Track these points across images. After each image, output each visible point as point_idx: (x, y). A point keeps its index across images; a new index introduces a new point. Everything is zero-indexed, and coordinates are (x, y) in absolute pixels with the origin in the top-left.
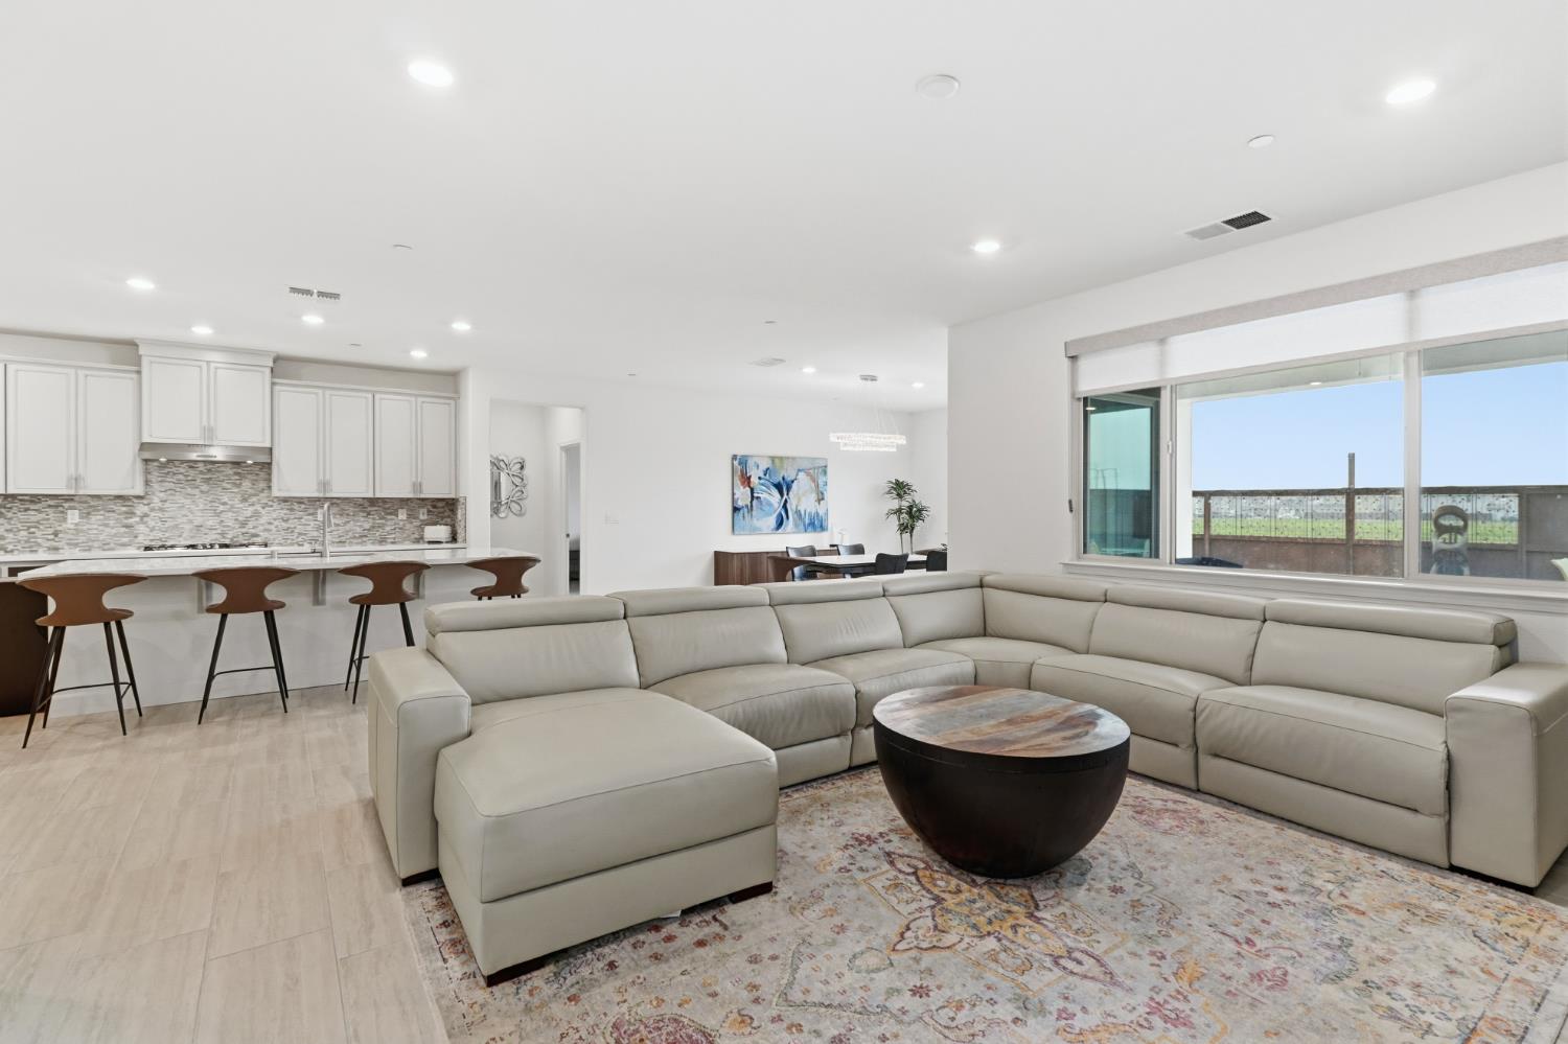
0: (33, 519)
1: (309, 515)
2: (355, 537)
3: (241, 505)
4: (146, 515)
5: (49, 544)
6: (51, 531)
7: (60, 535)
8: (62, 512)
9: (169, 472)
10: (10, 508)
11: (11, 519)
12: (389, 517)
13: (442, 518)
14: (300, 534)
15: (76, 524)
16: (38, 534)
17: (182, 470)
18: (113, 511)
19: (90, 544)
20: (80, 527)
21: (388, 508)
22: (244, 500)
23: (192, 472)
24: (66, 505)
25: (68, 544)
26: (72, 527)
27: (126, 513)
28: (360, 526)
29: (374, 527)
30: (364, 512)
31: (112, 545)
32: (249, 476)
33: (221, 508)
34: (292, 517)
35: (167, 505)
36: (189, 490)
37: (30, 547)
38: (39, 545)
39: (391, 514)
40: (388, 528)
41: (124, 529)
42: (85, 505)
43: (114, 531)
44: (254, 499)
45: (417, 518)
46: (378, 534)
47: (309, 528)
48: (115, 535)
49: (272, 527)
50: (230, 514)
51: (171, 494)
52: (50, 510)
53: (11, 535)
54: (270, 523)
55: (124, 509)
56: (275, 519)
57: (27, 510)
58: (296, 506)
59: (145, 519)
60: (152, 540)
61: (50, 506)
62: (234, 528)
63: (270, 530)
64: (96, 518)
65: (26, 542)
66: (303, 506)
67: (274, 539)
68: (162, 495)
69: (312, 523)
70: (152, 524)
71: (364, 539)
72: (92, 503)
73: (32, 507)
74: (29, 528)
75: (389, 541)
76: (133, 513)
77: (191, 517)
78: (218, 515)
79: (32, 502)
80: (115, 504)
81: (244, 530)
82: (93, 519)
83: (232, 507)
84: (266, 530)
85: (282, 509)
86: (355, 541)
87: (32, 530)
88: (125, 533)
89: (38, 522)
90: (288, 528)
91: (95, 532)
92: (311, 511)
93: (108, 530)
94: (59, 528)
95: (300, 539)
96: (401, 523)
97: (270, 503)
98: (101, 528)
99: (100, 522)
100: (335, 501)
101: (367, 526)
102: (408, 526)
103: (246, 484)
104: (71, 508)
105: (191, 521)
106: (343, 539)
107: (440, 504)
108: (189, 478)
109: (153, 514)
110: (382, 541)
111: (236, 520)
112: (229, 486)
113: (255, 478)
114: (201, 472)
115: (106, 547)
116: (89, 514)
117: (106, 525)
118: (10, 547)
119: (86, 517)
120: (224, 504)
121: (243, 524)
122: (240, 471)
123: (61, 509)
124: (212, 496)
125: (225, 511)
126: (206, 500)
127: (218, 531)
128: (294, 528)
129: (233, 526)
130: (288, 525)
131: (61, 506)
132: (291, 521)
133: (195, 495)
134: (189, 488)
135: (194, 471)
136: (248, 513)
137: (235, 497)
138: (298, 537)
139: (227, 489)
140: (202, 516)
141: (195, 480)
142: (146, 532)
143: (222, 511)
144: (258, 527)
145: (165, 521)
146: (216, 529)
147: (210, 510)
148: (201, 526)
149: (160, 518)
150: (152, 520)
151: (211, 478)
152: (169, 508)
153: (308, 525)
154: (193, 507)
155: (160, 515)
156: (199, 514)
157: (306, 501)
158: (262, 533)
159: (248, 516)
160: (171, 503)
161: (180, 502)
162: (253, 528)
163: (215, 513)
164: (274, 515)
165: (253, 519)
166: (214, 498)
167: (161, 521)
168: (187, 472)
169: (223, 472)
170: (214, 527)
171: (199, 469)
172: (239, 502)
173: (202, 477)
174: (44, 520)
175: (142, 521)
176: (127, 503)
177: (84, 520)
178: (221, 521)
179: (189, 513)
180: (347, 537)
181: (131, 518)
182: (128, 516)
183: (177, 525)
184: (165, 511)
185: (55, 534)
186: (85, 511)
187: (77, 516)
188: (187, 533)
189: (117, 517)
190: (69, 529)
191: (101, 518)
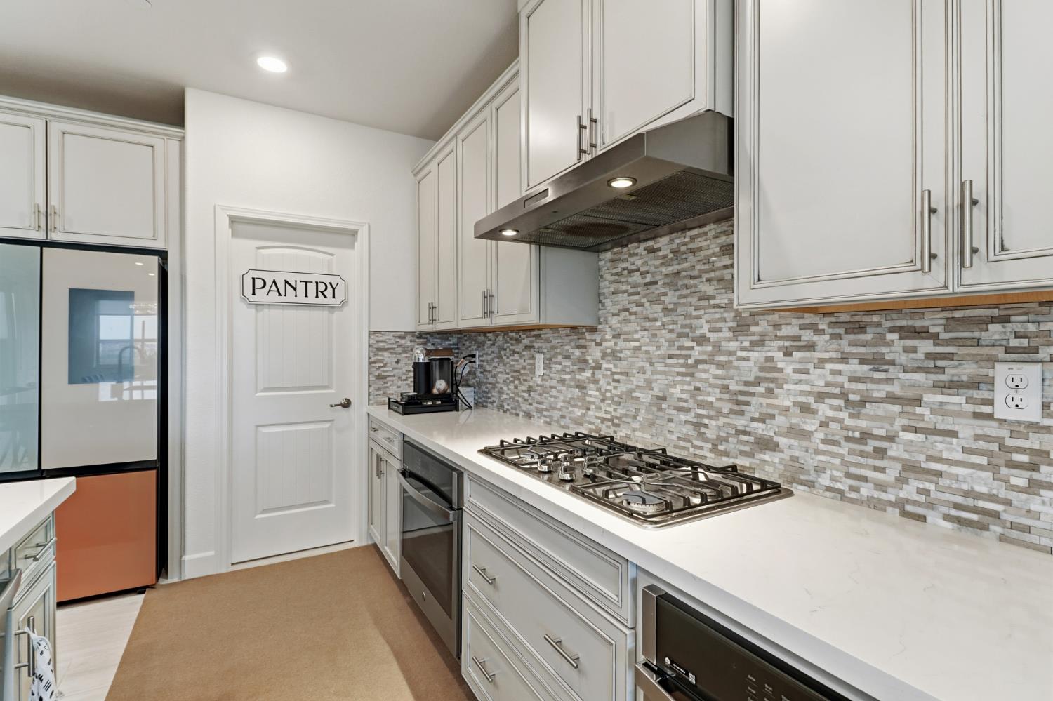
0: (517, 366)
1: (955, 386)
3: (733, 345)
6: (526, 387)
8: (533, 357)
11: (506, 365)
14: (911, 468)
15: (542, 378)
17: (639, 262)
20: (544, 383)
23: (649, 264)
24: (536, 344)
25: (537, 410)
26: (539, 381)
27: (580, 360)
33: (697, 352)
34: (880, 391)
35: (619, 344)
36: (648, 308)
41: (575, 392)
42: (548, 344)
43: (569, 394)
47: (951, 449)
48: (570, 402)
49: (810, 425)
50: (714, 370)
51: (626, 320)
53: (507, 388)
54: (805, 409)
55: (577, 353)
56: (821, 397)
57: (514, 352)
58: (895, 347)
59: (598, 374)
60: (604, 420)
61: (526, 347)
62: (720, 412)
63: (807, 435)
65: (513, 399)
66: (925, 346)
67: (819, 470)
68: (614, 321)
69: (967, 429)
70: (603, 383)
72: (553, 342)
73: (518, 348)
74: (515, 379)
76: (586, 361)
78: (690, 371)
79: (518, 341)
80: (570, 343)
81: (741, 423)
82: (554, 369)
83: (717, 348)
85: (844, 359)
87: (516, 383)
88: (578, 398)
89: (520, 372)
90: (865, 436)
91: (555, 393)
92: (967, 370)
93: (564, 390)
94: (531, 383)
95: (909, 491)
97: (807, 336)
98: (559, 387)
99: (558, 376)
104: (539, 349)
109: (604, 364)
111: (726, 388)
112: (708, 289)
114: (666, 262)
116: (550, 360)
117: (563, 382)
119: (549, 366)
120: (702, 340)
121: (739, 402)
123: (533, 350)
124: (681, 320)
125: (705, 362)
126: (671, 331)
127: (690, 417)
128: (891, 438)
129: (717, 404)
130: (863, 424)
131: (533, 347)
132: (870, 409)
133: (656, 320)
134: (647, 305)
135: (656, 258)
136: (749, 370)
137: (724, 320)
138: (901, 481)
139: (707, 298)
140: (664, 373)
141: (656, 283)
142: (598, 401)
143: (698, 362)
144: (773, 417)
145: (618, 381)
146: (688, 410)
147: (678, 357)
148: (664, 398)
149: (613, 374)
150: (604, 376)
151: (679, 272)
152: (621, 351)
153: (954, 434)
154: (652, 349)
155: (611, 366)
156: (660, 367)
157: (935, 322)
158: (782, 441)
159: (751, 379)
160: (626, 340)
161: (636, 336)
162: (761, 420)
163: (685, 365)
164: (820, 378)
165: (761, 390)
166: (683, 326)
167: (615, 381)
168: (646, 263)
169: (700, 249)
170: (685, 405)
171: (661, 254)
172: (730, 334)
173: (665, 270)
174: (523, 368)
175: (593, 378)
176: (581, 342)
177: (547, 372)
178: (696, 389)
179: (647, 365)
181: (584, 370)
182: (581, 366)
183: (631, 392)
184: (618, 359)
185: (529, 392)
186: (548, 356)
187: (542, 364)
188: (643, 411)
189: (572, 368)
190: (537, 384)
191: (559, 368)
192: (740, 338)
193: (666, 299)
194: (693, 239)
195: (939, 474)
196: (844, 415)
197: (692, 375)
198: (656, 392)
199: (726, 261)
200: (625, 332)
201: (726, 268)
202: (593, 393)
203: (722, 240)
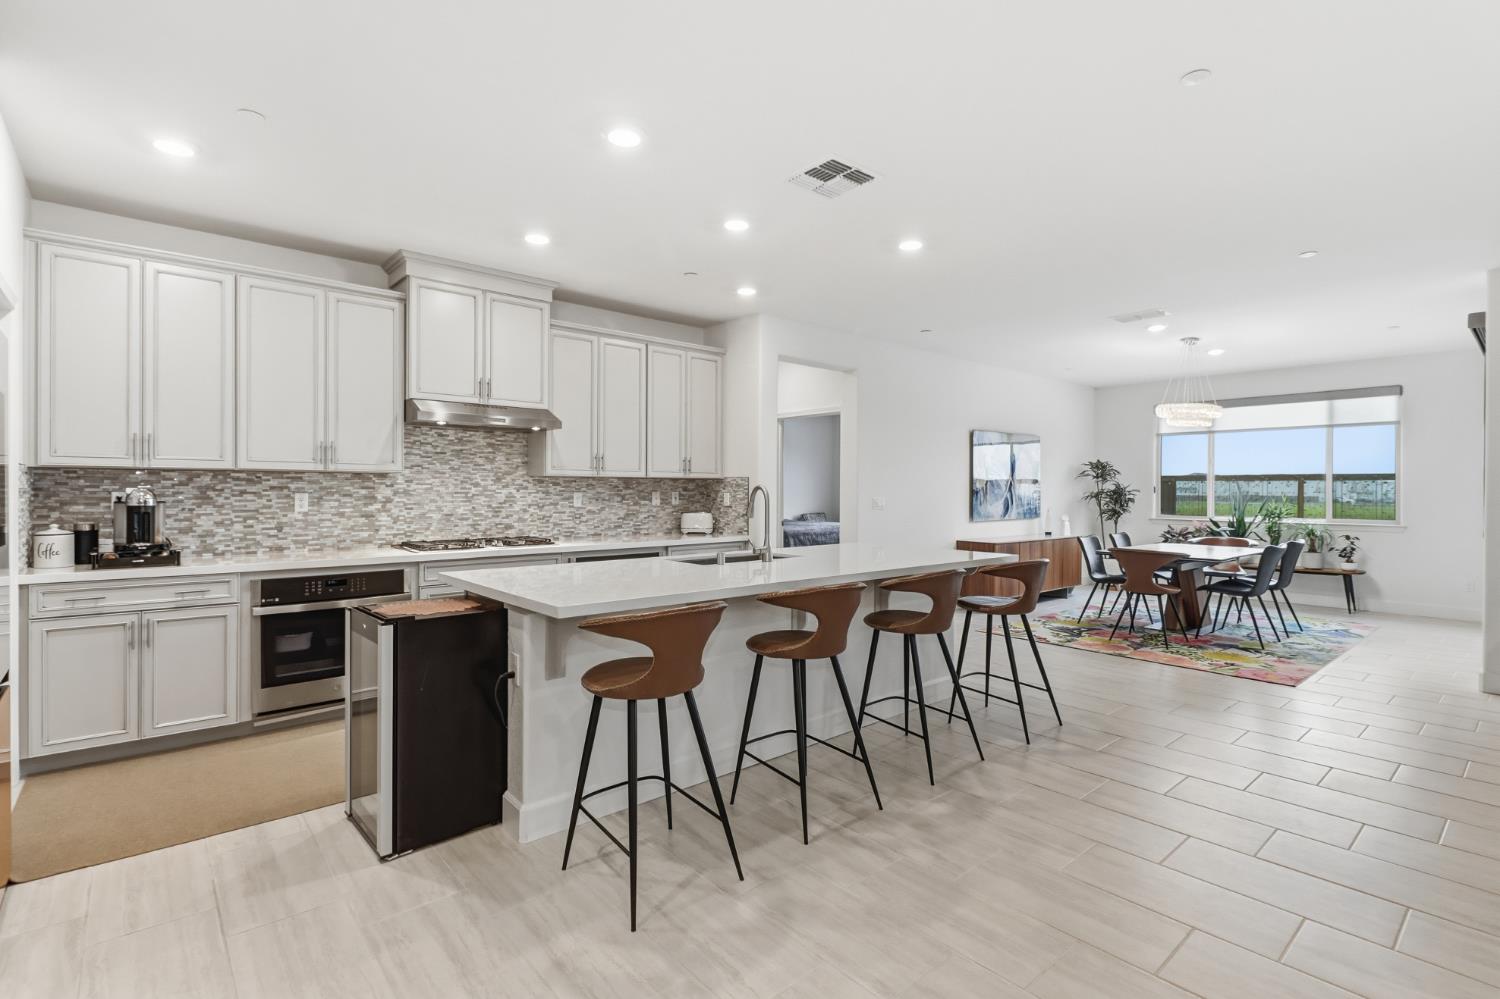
0: (251, 506)
1: (565, 499)
2: (609, 528)
3: (494, 487)
4: (388, 500)
5: (269, 542)
6: (273, 524)
7: (286, 529)
8: (288, 496)
9: (415, 442)
10: (222, 490)
11: (222, 506)
12: (643, 502)
13: (693, 503)
14: (555, 525)
15: (306, 514)
16: (258, 527)
17: (430, 440)
18: (350, 496)
19: (322, 541)
20: (309, 518)
21: (642, 491)
22: (498, 480)
23: (441, 442)
24: (293, 486)
25: (296, 542)
26: (300, 517)
27: (365, 497)
28: (615, 514)
29: (627, 515)
30: (618, 495)
32: (504, 449)
33: (473, 490)
34: (548, 502)
35: (413, 486)
36: (438, 466)
37: (248, 547)
38: (258, 544)
39: (644, 499)
40: (642, 516)
41: (363, 520)
42: (316, 486)
43: (351, 523)
44: (508, 479)
45: (670, 503)
46: (632, 523)
47: (565, 517)
48: (352, 528)
49: (527, 516)
50: (483, 499)
51: (418, 472)
52: (273, 494)
53: (222, 530)
54: (525, 511)
55: (364, 492)
56: (530, 506)
57: (242, 493)
58: (551, 489)
59: (388, 506)
60: (395, 535)
61: (272, 488)
62: (487, 517)
63: (525, 520)
64: (330, 505)
65: (241, 539)
66: (559, 488)
69: (568, 510)
70: (395, 512)
71: (619, 530)
72: (325, 484)
73: (253, 489)
74: (245, 521)
75: (642, 532)
76: (374, 498)
77: (440, 503)
78: (469, 500)
79: (249, 481)
80: (352, 485)
81: (497, 520)
82: (326, 505)
83: (485, 489)
84: (521, 520)
85: (538, 492)
86: (610, 533)
87: (250, 522)
88: (364, 525)
89: (257, 511)
90: (544, 517)
91: (329, 524)
92: (566, 495)
93: (343, 520)
94: (284, 520)
95: (555, 532)
96: (655, 510)
97: (525, 484)
98: (336, 519)
99: (334, 511)
100: (591, 481)
101: (622, 514)
102: (661, 514)
103: (500, 458)
104: (300, 490)
105: (439, 509)
106: (598, 531)
107: (691, 486)
108: (439, 450)
109: (396, 499)
110: (636, 533)
111: (489, 506)
112: (481, 461)
113: (508, 451)
114: (451, 443)
116: (320, 498)
117: (342, 515)
118: (221, 548)
119: (318, 503)
120: (477, 485)
121: (496, 512)
122: (493, 441)
123: (286, 491)
124: (463, 475)
125: (477, 495)
126: (456, 480)
127: (470, 522)
128: (550, 517)
129: (486, 514)
130: (543, 513)
131: (287, 488)
132: (546, 508)
133: (444, 473)
134: (438, 464)
135: (444, 440)
136: (502, 497)
137: (488, 476)
138: (553, 529)
139: (479, 465)
140: (452, 502)
141: (445, 453)
142: (390, 524)
143: (474, 495)
144: (512, 516)
145: (411, 509)
146: (467, 519)
147: (461, 493)
148: (451, 515)
149: (405, 504)
150: (396, 507)
151: (462, 450)
152: (414, 490)
153: (564, 513)
154: (442, 489)
155: (404, 500)
156: (449, 499)
157: (561, 481)
158: (516, 524)
159: (502, 501)
160: (417, 484)
161: (428, 482)
162: (507, 517)
163: (467, 497)
164: (529, 500)
165: (507, 505)
166: (465, 478)
167: (406, 509)
168: (436, 441)
169: (475, 442)
170: (467, 517)
171: (449, 438)
172: (492, 483)
173: (452, 448)
174: (265, 507)
175: (384, 509)
176: (367, 484)
177: (315, 508)
178: (473, 508)
179: (438, 498)
180: (602, 528)
181: (371, 504)
182: (368, 501)
183: (424, 514)
184: (411, 495)
185: (279, 528)
186: (316, 495)
187: (306, 502)
188: (435, 524)
189: (355, 503)
190: (296, 520)
191: (336, 504)
192: (497, 484)
193: (453, 463)
194: (471, 436)
196: (538, 511)
197: (470, 501)
198: (446, 511)
199: (490, 450)
200: (418, 479)
201: (490, 453)
202: (384, 519)
203: (488, 440)
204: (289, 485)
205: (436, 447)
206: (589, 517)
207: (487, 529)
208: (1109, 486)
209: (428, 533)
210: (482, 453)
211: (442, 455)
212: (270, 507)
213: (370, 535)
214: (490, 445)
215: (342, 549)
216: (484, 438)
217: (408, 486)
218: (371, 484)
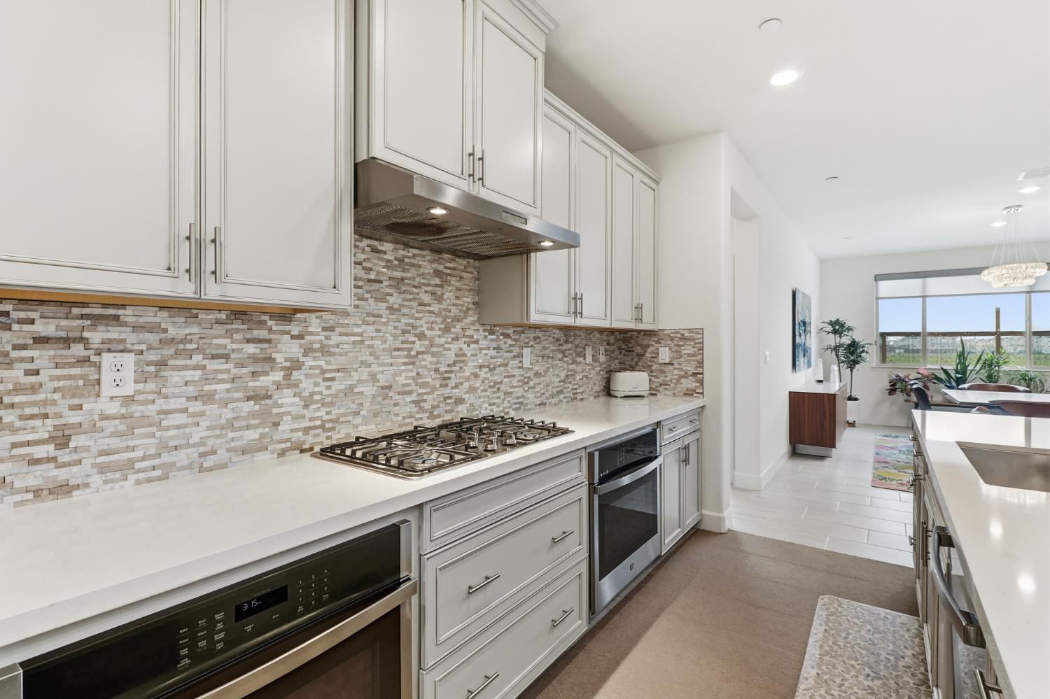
2: (553, 396)
3: (442, 340)
4: (295, 365)
5: (35, 478)
6: (44, 429)
7: (77, 441)
8: (85, 361)
12: (579, 360)
14: (506, 393)
15: (128, 400)
18: (226, 357)
19: (166, 458)
20: (137, 410)
21: (576, 346)
22: (447, 330)
24: (96, 337)
25: (102, 469)
26: (114, 408)
27: (254, 359)
28: (558, 375)
29: (567, 376)
30: (560, 351)
31: (222, 455)
32: (453, 280)
33: (419, 346)
34: (499, 361)
35: (335, 338)
39: (578, 355)
40: (578, 377)
41: (250, 406)
42: (152, 338)
43: (227, 414)
44: (458, 327)
47: (514, 382)
48: (230, 425)
49: (478, 384)
50: (429, 358)
52: (42, 356)
54: (476, 376)
55: (251, 349)
56: (481, 367)
58: (502, 342)
59: (296, 375)
60: (306, 430)
61: (40, 341)
62: (434, 388)
66: (510, 342)
69: (517, 373)
70: (307, 386)
71: (560, 396)
72: (172, 332)
75: (577, 397)
76: (270, 360)
77: (375, 368)
78: (412, 361)
80: (229, 334)
81: (446, 392)
82: (175, 378)
83: (431, 340)
84: (472, 390)
85: (488, 347)
86: (553, 401)
88: (252, 415)
90: (495, 383)
91: (179, 419)
92: (516, 351)
93: (212, 409)
94: (74, 418)
96: (588, 369)
97: (476, 335)
98: (196, 407)
99: (191, 390)
101: (563, 375)
102: (593, 373)
103: (449, 295)
104: (110, 347)
105: (373, 378)
106: (543, 398)
108: (372, 276)
109: (309, 362)
110: (572, 398)
111: (437, 370)
112: (426, 298)
113: (458, 284)
114: (389, 265)
115: (209, 462)
116: (162, 364)
117: (209, 398)
119: (156, 375)
120: (421, 336)
121: (445, 379)
122: (441, 268)
123: (78, 350)
124: (404, 319)
125: (422, 353)
126: (396, 328)
127: (414, 397)
128: (501, 383)
129: (432, 383)
130: (495, 378)
131: (81, 340)
132: (497, 371)
133: (380, 316)
134: (371, 301)
135: (382, 260)
136: (450, 356)
137: (435, 322)
139: (425, 305)
140: (391, 365)
141: (381, 282)
142: (297, 409)
143: (418, 353)
144: (462, 384)
145: (333, 379)
146: (410, 393)
147: (403, 349)
148: (390, 387)
149: (323, 372)
150: (307, 376)
151: (402, 279)
152: (337, 346)
154: (377, 343)
155: (322, 363)
156: (386, 359)
157: (511, 332)
158: (466, 397)
159: (451, 362)
160: (341, 334)
161: (357, 330)
162: (456, 387)
163: (408, 356)
164: (480, 359)
165: (457, 368)
166: (407, 324)
167: (326, 380)
169: (420, 266)
170: (409, 388)
171: (386, 257)
172: (440, 333)
173: (391, 273)
174: (18, 389)
175: (289, 383)
176: (257, 333)
177: (151, 386)
178: (418, 374)
179: (371, 359)
180: (547, 394)
181: (265, 373)
182: (259, 368)
183: (351, 388)
184: (332, 354)
185: (61, 439)
186: (152, 357)
187: (129, 373)
188: (367, 405)
189: (234, 371)
190: (104, 417)
191: (197, 374)
192: (445, 335)
193: (391, 299)
194: (414, 256)
195: (512, 393)
196: (489, 375)
197: (413, 363)
198: (382, 383)
199: (437, 281)
200: (343, 326)
201: (436, 285)
202: (287, 399)
203: (435, 265)
204: (86, 334)
205: (368, 270)
206: (536, 380)
207: (433, 407)
208: (846, 340)
209: (358, 420)
210: (428, 285)
211: (377, 286)
212: (34, 389)
213: (262, 436)
214: (438, 273)
215: (211, 469)
216: (431, 262)
217: (327, 338)
218: (263, 334)
